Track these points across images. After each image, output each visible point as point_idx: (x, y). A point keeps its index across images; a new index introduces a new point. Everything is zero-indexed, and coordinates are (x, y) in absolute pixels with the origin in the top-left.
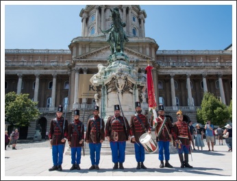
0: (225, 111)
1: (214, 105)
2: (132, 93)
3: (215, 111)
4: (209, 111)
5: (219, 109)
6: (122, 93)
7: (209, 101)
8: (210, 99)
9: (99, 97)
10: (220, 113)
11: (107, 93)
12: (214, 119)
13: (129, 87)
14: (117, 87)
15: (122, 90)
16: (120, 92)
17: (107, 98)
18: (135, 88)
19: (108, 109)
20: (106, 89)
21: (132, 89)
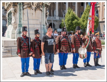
0: (79, 22)
1: (73, 17)
3: (73, 22)
4: (70, 21)
5: (76, 20)
6: (35, 10)
7: (71, 15)
8: (71, 13)
10: (76, 23)
11: (23, 9)
12: (72, 27)
13: (40, 6)
14: (32, 5)
15: (35, 8)
16: (34, 9)
17: (23, 13)
18: (44, 6)
19: (24, 22)
20: (22, 6)
21: (42, 7)
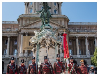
2: (54, 48)
6: (49, 48)
9: (35, 50)
11: (40, 48)
13: (52, 45)
14: (45, 44)
15: (49, 47)
16: (47, 48)
17: (40, 51)
18: (56, 45)
19: (40, 57)
20: (39, 46)
21: (54, 46)
